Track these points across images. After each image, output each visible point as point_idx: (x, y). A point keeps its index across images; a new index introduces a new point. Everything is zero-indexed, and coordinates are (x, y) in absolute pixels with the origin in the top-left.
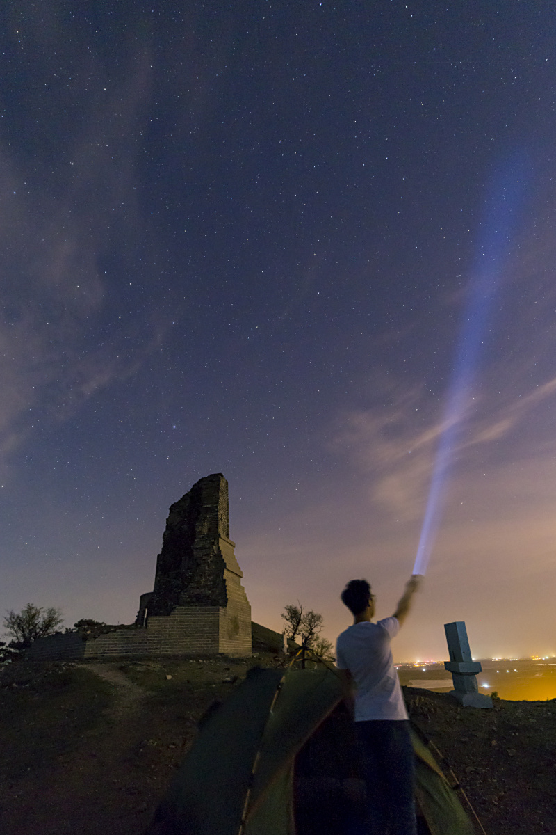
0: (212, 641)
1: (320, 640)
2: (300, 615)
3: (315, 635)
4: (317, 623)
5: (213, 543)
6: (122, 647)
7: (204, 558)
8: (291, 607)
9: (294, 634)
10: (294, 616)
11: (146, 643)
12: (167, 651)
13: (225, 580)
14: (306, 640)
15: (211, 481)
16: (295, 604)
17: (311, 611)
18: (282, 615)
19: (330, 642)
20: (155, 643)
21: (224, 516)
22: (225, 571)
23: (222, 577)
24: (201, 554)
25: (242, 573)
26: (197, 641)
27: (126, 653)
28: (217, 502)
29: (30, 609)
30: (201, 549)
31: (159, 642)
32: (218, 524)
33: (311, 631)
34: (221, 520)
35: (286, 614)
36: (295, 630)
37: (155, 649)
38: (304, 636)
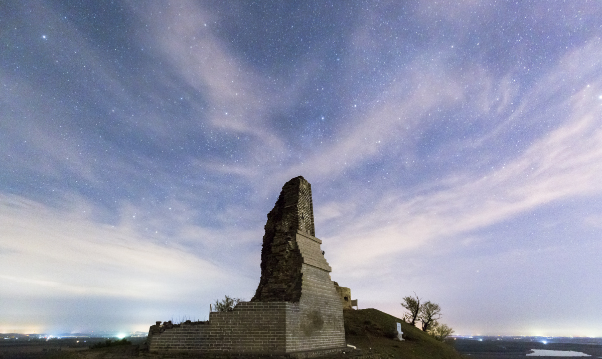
0: (278, 339)
1: (440, 325)
2: (418, 305)
3: (434, 321)
4: (434, 311)
5: (289, 239)
6: (186, 342)
7: (281, 253)
8: (409, 298)
9: (414, 320)
10: (413, 305)
11: (208, 339)
12: (229, 348)
13: (302, 275)
14: (426, 326)
15: (293, 184)
16: (414, 297)
17: (428, 301)
18: (402, 305)
19: (450, 328)
20: (216, 339)
21: (306, 215)
22: (303, 266)
23: (300, 271)
24: (278, 250)
25: (330, 267)
26: (262, 339)
27: (189, 348)
28: (297, 202)
29: (227, 299)
30: (277, 245)
31: (221, 339)
32: (298, 222)
33: (430, 318)
34: (303, 218)
35: (405, 303)
36: (415, 317)
37: (217, 345)
38: (423, 322)
